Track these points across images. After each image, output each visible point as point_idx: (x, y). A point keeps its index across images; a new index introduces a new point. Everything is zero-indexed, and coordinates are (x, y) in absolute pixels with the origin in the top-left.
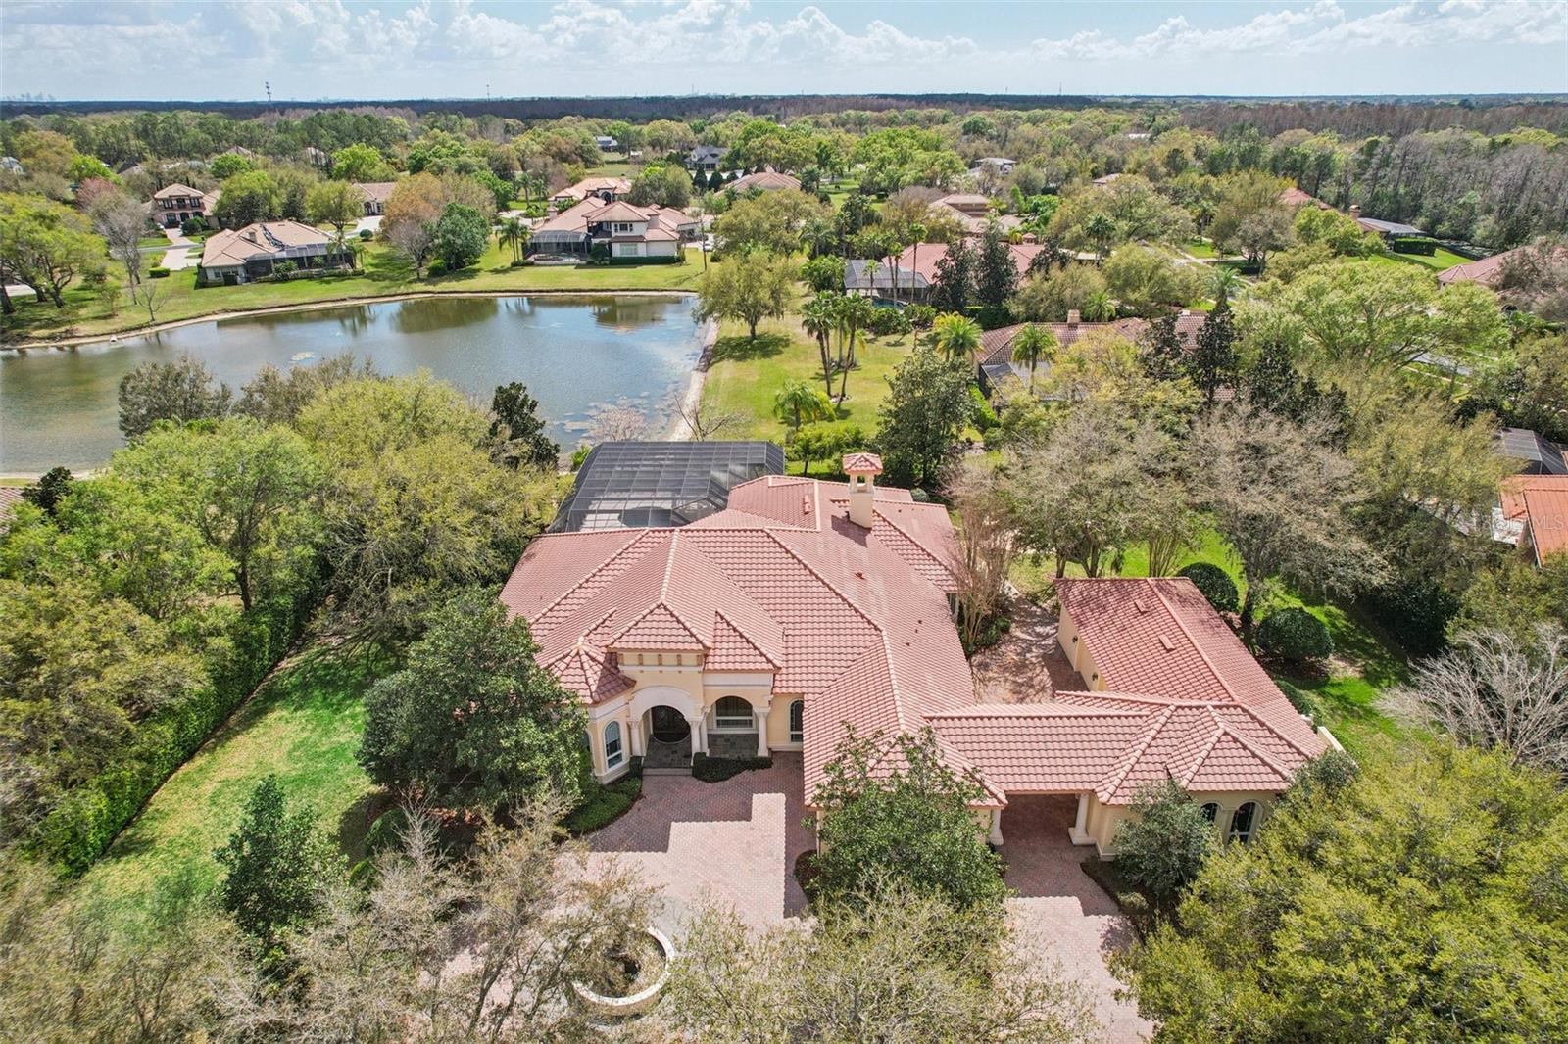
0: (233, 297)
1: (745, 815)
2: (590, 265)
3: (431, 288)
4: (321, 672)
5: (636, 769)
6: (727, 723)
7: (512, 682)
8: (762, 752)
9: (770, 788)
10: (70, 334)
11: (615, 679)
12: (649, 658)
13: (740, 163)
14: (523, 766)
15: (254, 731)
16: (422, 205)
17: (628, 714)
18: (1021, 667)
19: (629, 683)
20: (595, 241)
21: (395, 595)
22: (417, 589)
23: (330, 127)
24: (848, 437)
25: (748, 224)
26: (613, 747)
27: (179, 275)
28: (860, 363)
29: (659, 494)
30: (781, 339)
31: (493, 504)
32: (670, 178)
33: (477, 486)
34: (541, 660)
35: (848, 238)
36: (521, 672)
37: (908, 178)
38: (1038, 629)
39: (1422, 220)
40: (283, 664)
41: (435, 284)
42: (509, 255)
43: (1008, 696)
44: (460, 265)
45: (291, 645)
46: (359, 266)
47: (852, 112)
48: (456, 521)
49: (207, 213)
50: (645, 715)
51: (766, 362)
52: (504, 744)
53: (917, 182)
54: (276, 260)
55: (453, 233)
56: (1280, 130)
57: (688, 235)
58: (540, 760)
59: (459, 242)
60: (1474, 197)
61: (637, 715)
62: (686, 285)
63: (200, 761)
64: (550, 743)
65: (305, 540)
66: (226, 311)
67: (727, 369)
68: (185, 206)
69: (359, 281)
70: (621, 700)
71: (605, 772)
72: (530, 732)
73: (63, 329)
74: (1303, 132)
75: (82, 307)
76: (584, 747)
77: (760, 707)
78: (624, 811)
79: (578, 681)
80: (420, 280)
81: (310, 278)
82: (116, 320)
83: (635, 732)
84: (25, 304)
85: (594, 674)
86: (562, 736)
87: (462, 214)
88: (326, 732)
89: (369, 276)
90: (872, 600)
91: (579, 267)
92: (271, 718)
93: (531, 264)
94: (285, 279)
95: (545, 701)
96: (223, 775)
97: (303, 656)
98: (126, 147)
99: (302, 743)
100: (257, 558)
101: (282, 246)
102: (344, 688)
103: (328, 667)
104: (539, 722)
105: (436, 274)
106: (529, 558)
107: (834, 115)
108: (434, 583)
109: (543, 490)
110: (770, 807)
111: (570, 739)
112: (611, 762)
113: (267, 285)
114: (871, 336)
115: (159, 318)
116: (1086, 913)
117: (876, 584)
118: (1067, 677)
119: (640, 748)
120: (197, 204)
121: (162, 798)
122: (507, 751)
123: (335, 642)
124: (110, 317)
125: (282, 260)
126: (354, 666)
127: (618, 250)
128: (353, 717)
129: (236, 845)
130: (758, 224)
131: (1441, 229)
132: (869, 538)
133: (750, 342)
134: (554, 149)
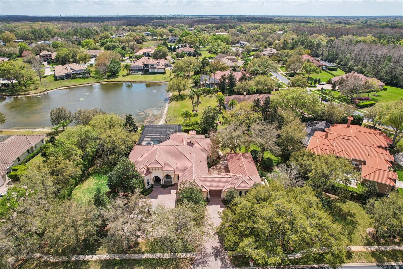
0: (63, 83)
1: (170, 193)
2: (144, 74)
3: (108, 80)
4: (97, 170)
5: (152, 186)
6: (167, 179)
7: (132, 173)
8: (173, 184)
9: (174, 189)
10: (29, 94)
11: (148, 172)
12: (154, 169)
13: (181, 42)
14: (134, 186)
15: (87, 181)
16: (106, 61)
17: (151, 177)
18: (220, 169)
19: (151, 173)
20: (145, 68)
21: (110, 157)
22: (114, 156)
23: (80, 33)
24: (195, 123)
25: (180, 66)
26: (148, 183)
27: (50, 77)
28: (202, 102)
29: (158, 134)
30: (186, 96)
31: (127, 140)
32: (163, 50)
33: (124, 137)
34: (136, 169)
35: (202, 70)
36: (133, 171)
37: (219, 51)
38: (225, 162)
39: (338, 61)
40: (90, 169)
41: (109, 79)
42: (125, 72)
43: (217, 174)
44: (114, 74)
45: (91, 166)
46: (91, 75)
47: (210, 25)
48: (121, 144)
49: (53, 58)
50: (154, 177)
51: (182, 101)
52: (131, 182)
53: (221, 52)
54: (72, 74)
55: (113, 67)
56: (312, 34)
57: (167, 66)
58: (136, 185)
59: (114, 69)
60: (349, 56)
61: (152, 178)
62: (166, 80)
63: (79, 186)
64: (138, 182)
65: (94, 147)
66: (62, 87)
67: (174, 103)
68: (47, 57)
69: (92, 78)
70: (149, 175)
71: (147, 187)
72: (135, 181)
73: (27, 92)
74: (317, 34)
75: (30, 86)
76: (143, 183)
77: (172, 176)
78: (150, 193)
79: (142, 172)
80: (105, 78)
81: (80, 78)
82: (38, 90)
83: (152, 180)
84: (17, 85)
85: (145, 171)
86: (140, 181)
87: (115, 62)
88: (99, 181)
89: (94, 77)
90: (192, 158)
91: (142, 75)
92: (90, 178)
93: (131, 74)
94: (74, 78)
95: (137, 176)
96: (83, 188)
97: (93, 168)
98: (28, 36)
99: (96, 183)
100: (87, 151)
101: (74, 70)
102: (102, 173)
103: (98, 169)
104: (136, 179)
105: (109, 77)
106: (133, 150)
107: (206, 25)
108: (117, 155)
109: (136, 137)
110: (174, 192)
111: (141, 182)
112: (148, 185)
113: (70, 80)
114: (205, 95)
115: (48, 89)
116: (221, 208)
117: (193, 155)
118: (227, 170)
119: (153, 183)
120: (51, 56)
121: (74, 192)
122: (131, 183)
123: (99, 165)
124: (37, 89)
125: (74, 74)
126: (103, 169)
127: (150, 71)
128: (104, 178)
129: (95, 196)
130: (182, 66)
131: (341, 63)
132: (194, 146)
133: (179, 96)
134: (135, 38)
